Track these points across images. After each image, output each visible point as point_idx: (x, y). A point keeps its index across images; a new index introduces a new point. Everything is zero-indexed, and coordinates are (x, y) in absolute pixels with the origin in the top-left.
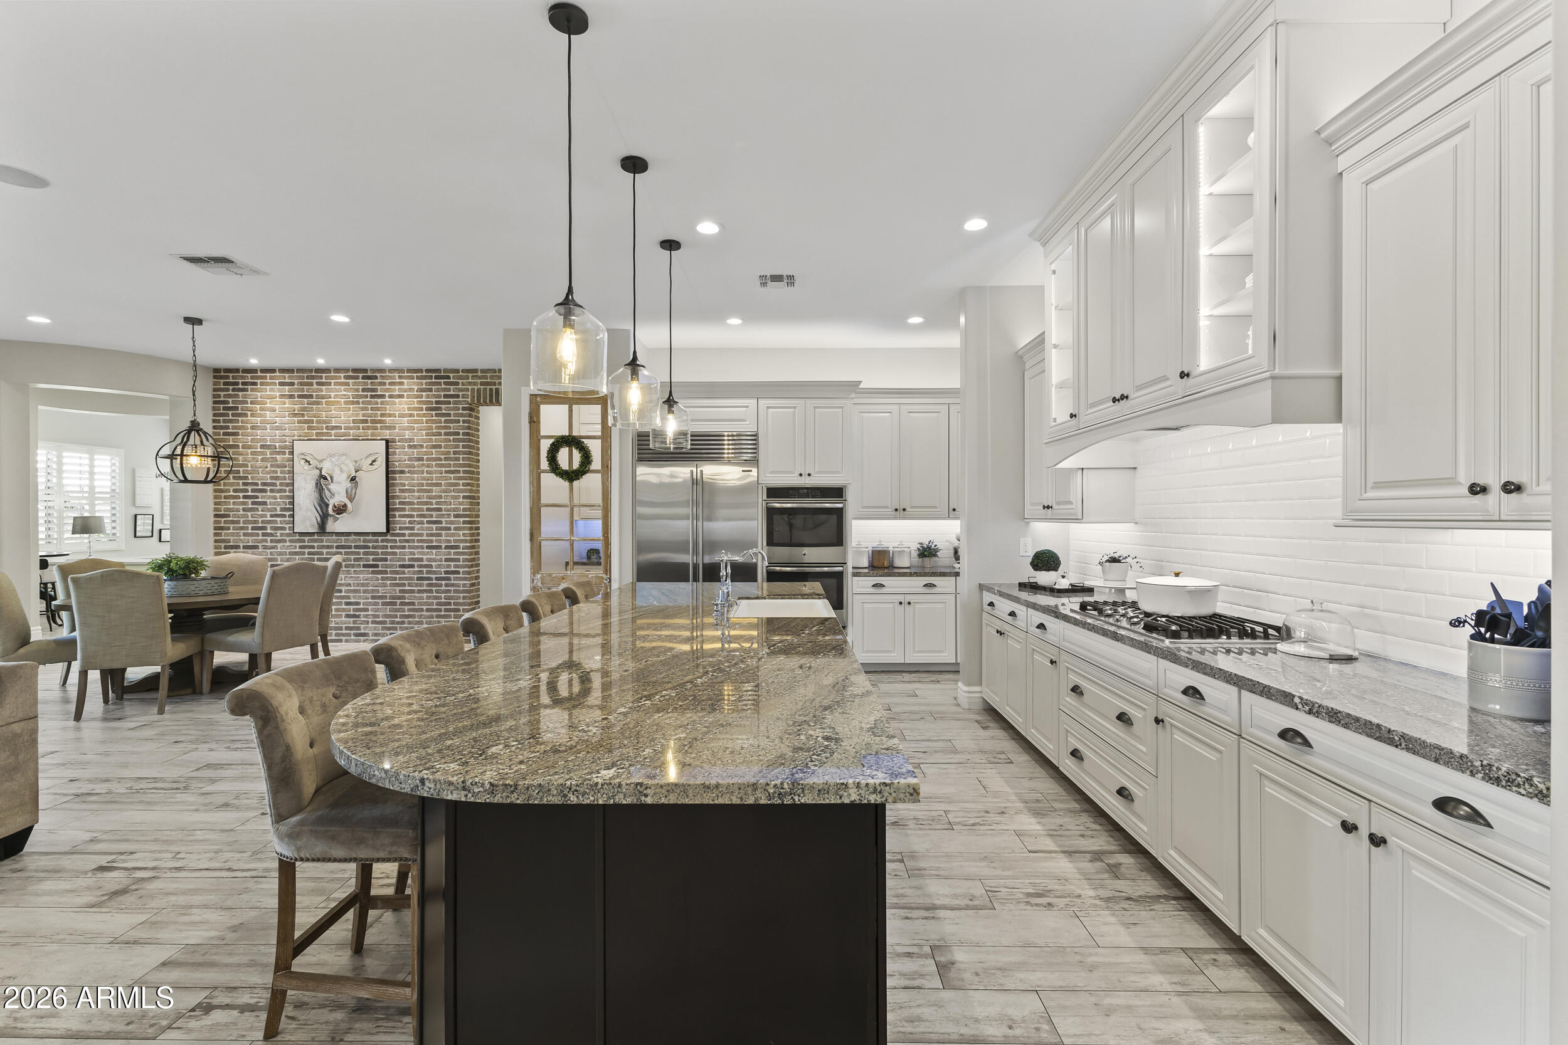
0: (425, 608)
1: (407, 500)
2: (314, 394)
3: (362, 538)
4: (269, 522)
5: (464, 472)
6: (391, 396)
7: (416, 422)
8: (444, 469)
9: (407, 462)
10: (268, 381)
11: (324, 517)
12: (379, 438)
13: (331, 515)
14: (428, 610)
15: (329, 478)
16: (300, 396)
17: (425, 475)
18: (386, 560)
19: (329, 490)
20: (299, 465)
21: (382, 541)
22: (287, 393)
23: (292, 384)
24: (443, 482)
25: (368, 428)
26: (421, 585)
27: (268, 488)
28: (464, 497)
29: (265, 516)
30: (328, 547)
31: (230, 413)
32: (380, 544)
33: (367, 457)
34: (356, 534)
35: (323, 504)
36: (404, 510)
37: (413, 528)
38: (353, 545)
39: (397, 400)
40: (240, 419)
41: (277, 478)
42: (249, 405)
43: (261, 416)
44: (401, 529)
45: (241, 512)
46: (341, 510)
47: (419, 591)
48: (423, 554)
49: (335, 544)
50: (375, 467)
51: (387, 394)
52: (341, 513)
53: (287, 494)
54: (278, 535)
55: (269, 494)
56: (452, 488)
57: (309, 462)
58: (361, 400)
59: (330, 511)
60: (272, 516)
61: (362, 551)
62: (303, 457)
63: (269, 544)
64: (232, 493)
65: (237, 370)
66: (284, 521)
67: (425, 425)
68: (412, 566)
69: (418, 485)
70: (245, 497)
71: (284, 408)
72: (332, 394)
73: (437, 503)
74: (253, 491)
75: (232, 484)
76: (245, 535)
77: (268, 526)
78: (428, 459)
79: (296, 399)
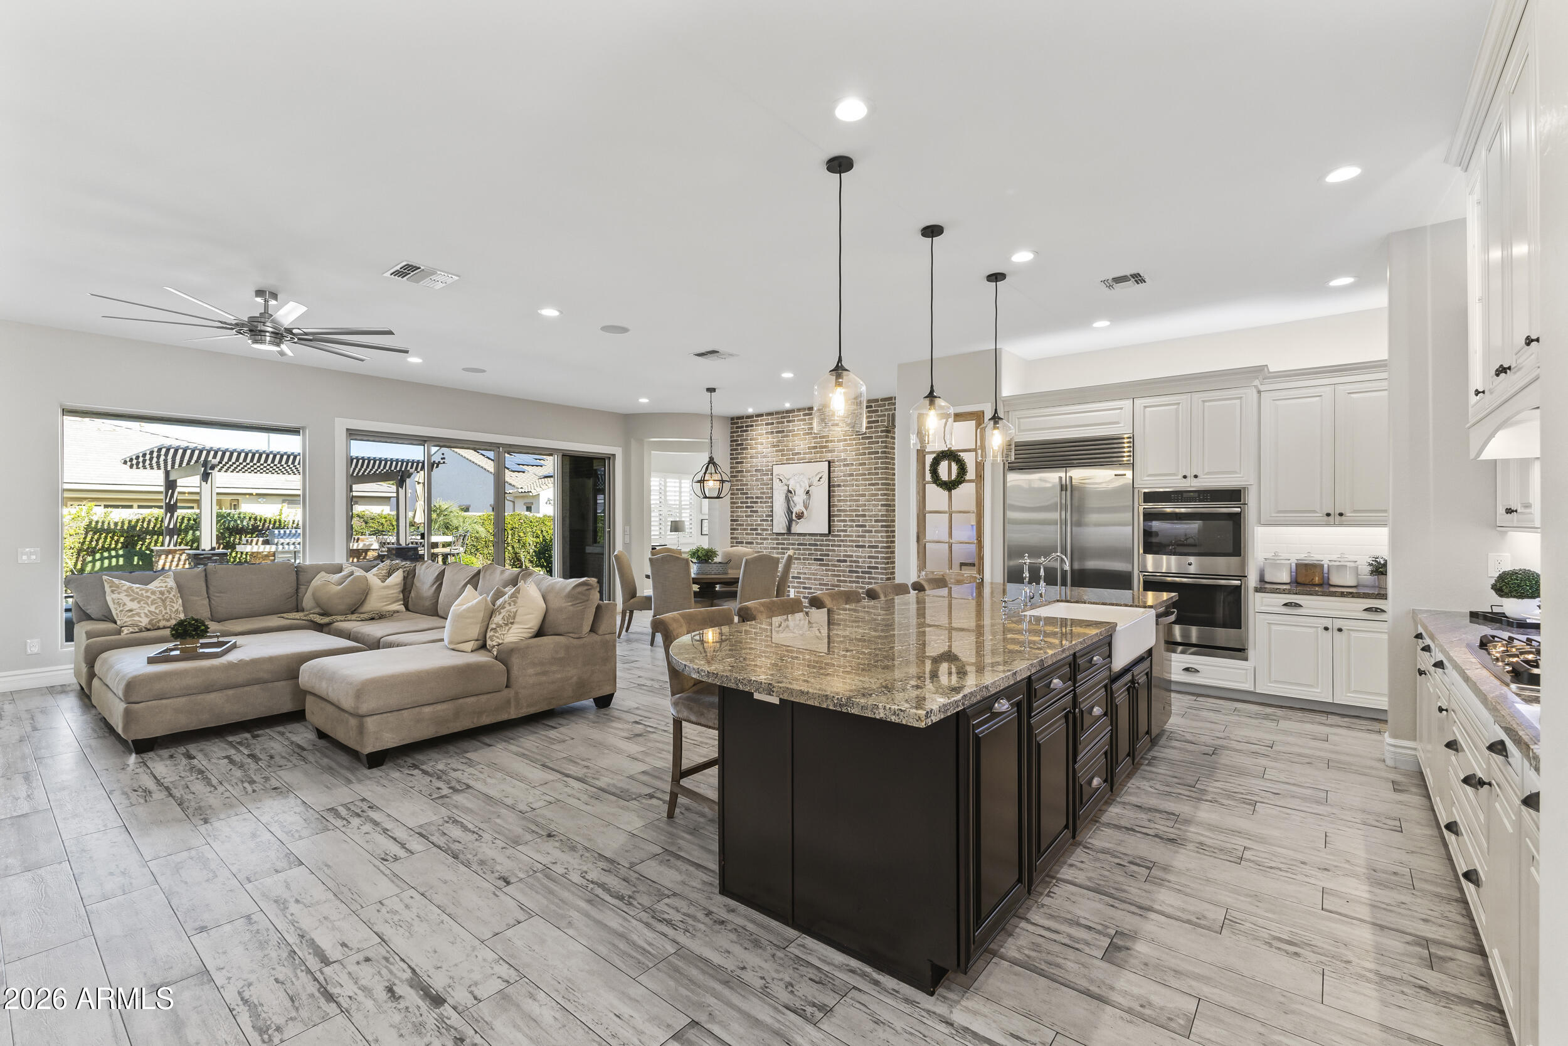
1: (841, 508)
2: (785, 429)
3: (812, 538)
4: (759, 525)
5: (882, 484)
7: (849, 445)
8: (867, 482)
9: (841, 478)
10: (759, 423)
11: (790, 521)
12: (822, 460)
13: (794, 521)
15: (793, 492)
16: (777, 432)
17: (855, 487)
18: (828, 555)
19: (793, 501)
20: (776, 484)
21: (826, 540)
22: (769, 431)
23: (773, 424)
24: (868, 493)
25: (816, 453)
26: (852, 577)
27: (759, 500)
28: (882, 505)
29: (757, 521)
30: (792, 544)
31: (739, 448)
32: (823, 543)
33: (816, 475)
34: (808, 534)
35: (789, 511)
36: (839, 516)
37: (846, 531)
38: (806, 543)
41: (763, 493)
42: (749, 442)
43: (755, 449)
44: (838, 531)
45: (744, 518)
46: (800, 516)
48: (852, 551)
49: (796, 542)
50: (821, 482)
52: (800, 519)
53: (770, 505)
54: (764, 533)
55: (759, 504)
56: (875, 498)
57: (781, 480)
59: (794, 518)
60: (761, 521)
61: (811, 547)
62: (778, 477)
63: (760, 541)
64: (740, 506)
65: (743, 418)
66: (767, 524)
67: (854, 446)
68: (845, 561)
69: (850, 496)
70: (747, 507)
71: (768, 442)
72: (796, 428)
73: (863, 510)
74: (751, 502)
75: (739, 498)
76: (747, 534)
77: (759, 528)
78: (857, 475)
79: (775, 434)
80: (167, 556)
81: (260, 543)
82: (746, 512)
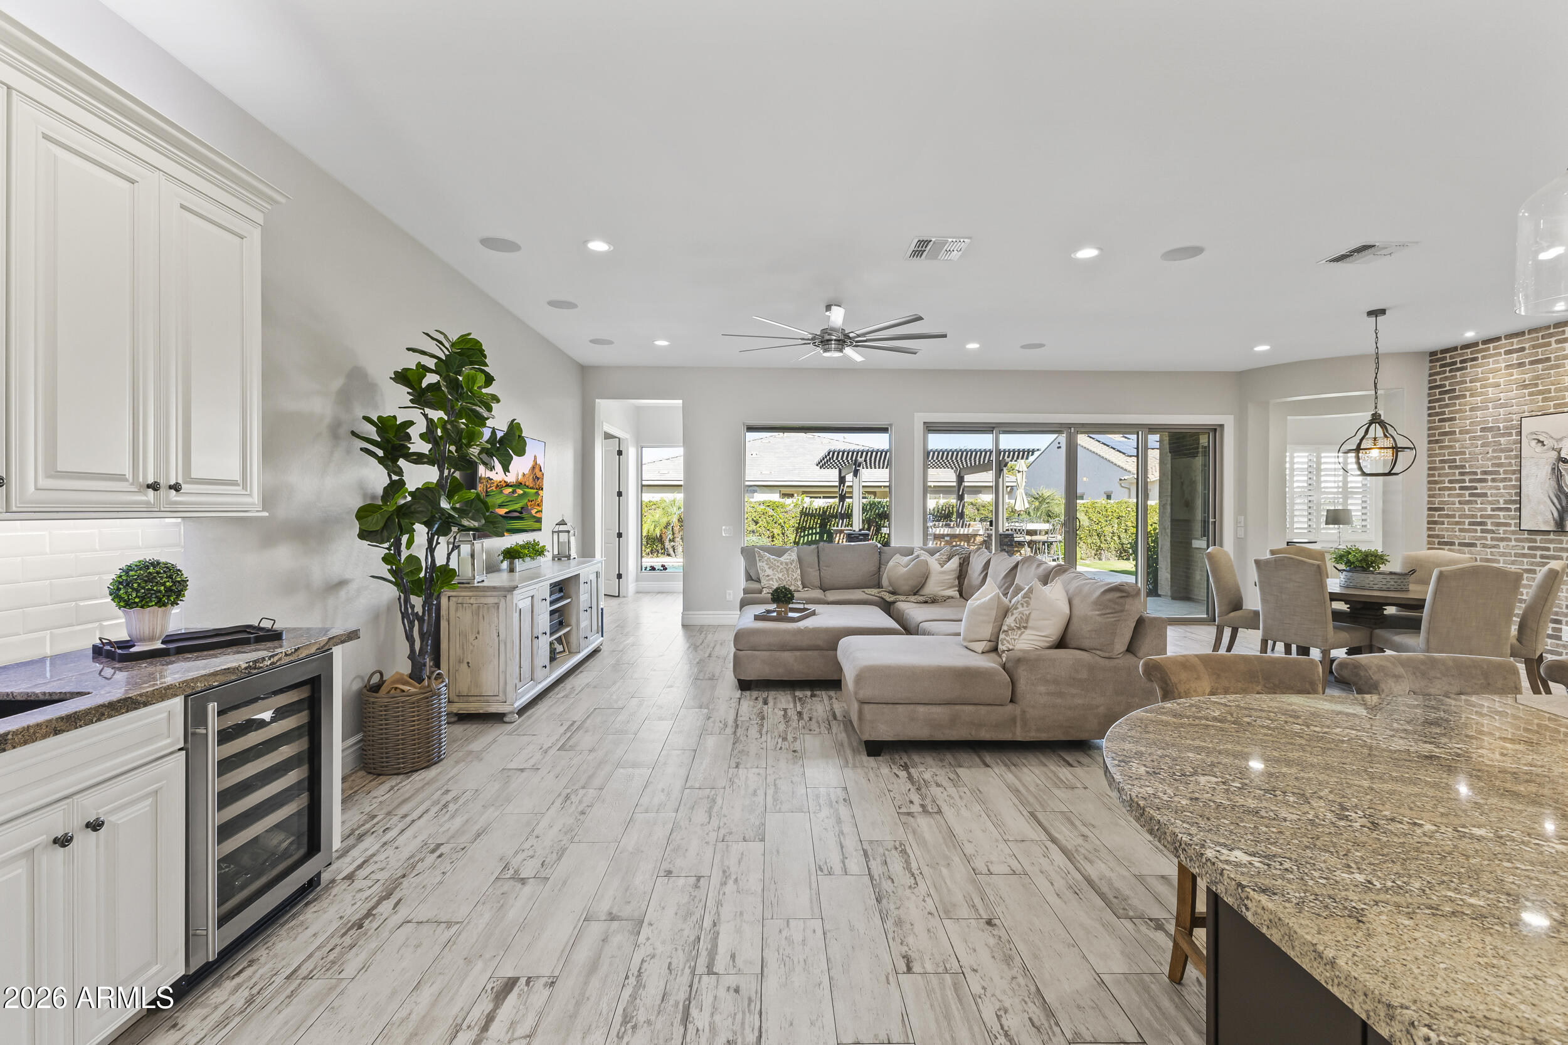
2: (1552, 356)
4: (1490, 517)
10: (1492, 352)
11: (1563, 513)
16: (1532, 363)
20: (1529, 448)
22: (1515, 362)
23: (1523, 349)
27: (1489, 477)
29: (1485, 509)
31: (1447, 396)
35: (1561, 494)
40: (1457, 402)
41: (1500, 465)
42: (1468, 385)
43: (1482, 394)
45: (1457, 505)
53: (1513, 483)
55: (1490, 484)
57: (1542, 442)
60: (1493, 510)
62: (1535, 437)
63: (1489, 542)
64: (1447, 485)
65: (1455, 349)
66: (1509, 516)
70: (1461, 488)
71: (1510, 380)
74: (1471, 481)
75: (1447, 475)
76: (1461, 530)
77: (1489, 521)
79: (1528, 367)
82: (1460, 495)
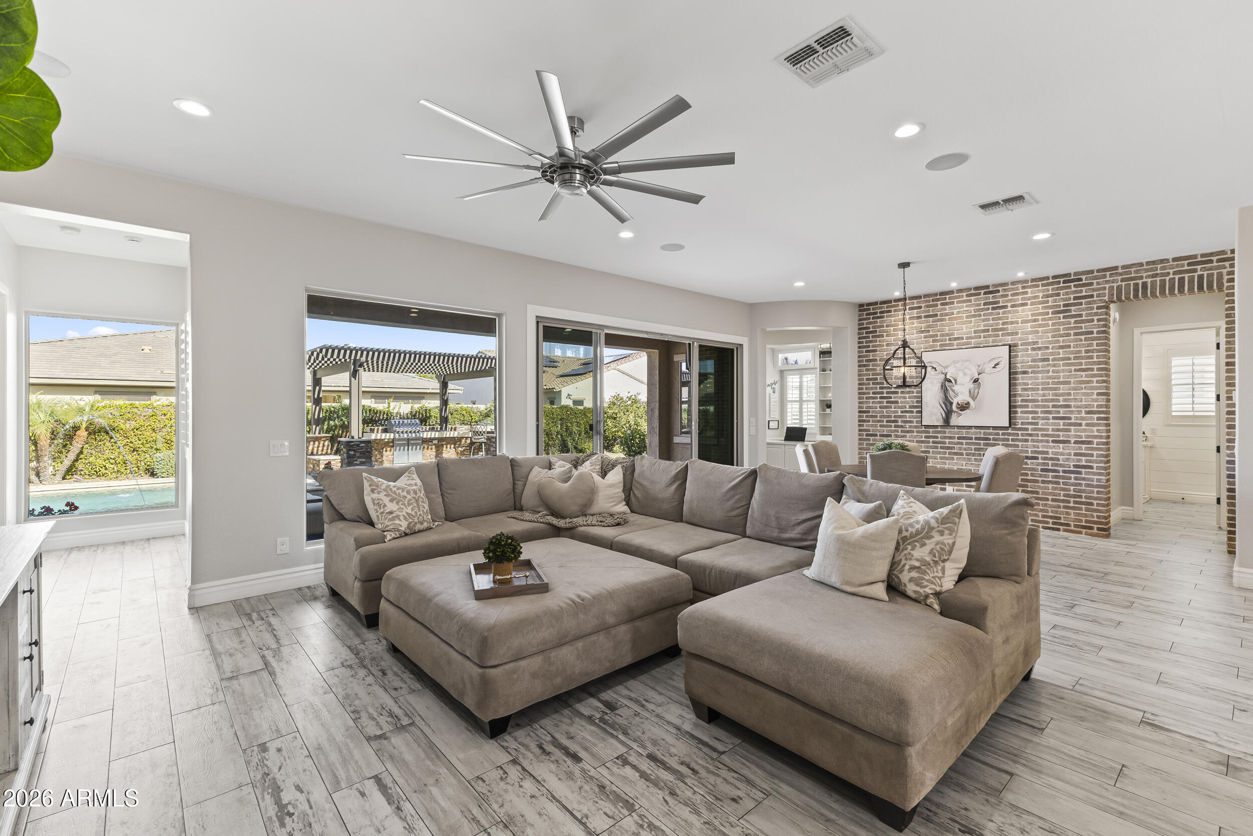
0: (1050, 498)
1: (1030, 398)
2: (939, 313)
3: (982, 431)
4: (900, 417)
5: (1099, 369)
6: (1013, 306)
7: (1040, 326)
8: (1073, 368)
9: (1030, 363)
10: (900, 308)
11: (948, 414)
12: (1000, 344)
13: (955, 412)
14: (1053, 500)
15: (953, 381)
16: (926, 317)
17: (1051, 374)
19: (953, 391)
21: (1003, 434)
22: (915, 315)
23: (920, 307)
24: (1072, 380)
25: (989, 336)
26: (1045, 476)
27: (900, 391)
28: (1098, 394)
29: (897, 412)
30: (950, 438)
31: (871, 335)
32: (1001, 437)
33: (990, 361)
34: (976, 427)
35: (947, 402)
36: (1027, 406)
37: (1037, 424)
38: (974, 437)
39: (1020, 309)
40: (878, 339)
42: (885, 328)
43: (894, 335)
44: (1025, 424)
45: (878, 409)
46: (964, 407)
47: (1043, 482)
48: (1048, 447)
49: (957, 436)
50: (998, 369)
51: (1009, 304)
52: (964, 410)
53: (917, 394)
54: (907, 426)
55: (900, 395)
56: (1083, 386)
57: (936, 369)
58: (982, 313)
59: (954, 407)
60: (902, 412)
61: (982, 442)
62: (930, 364)
63: (900, 434)
64: (871, 395)
65: (876, 303)
66: (913, 416)
67: (1050, 327)
68: (1037, 458)
69: (1043, 384)
70: (881, 398)
71: (913, 327)
72: (955, 311)
73: (1065, 400)
74: (887, 393)
75: (872, 388)
76: (881, 426)
77: (900, 420)
78: (1054, 360)
79: (923, 319)
80: (314, 442)
81: (380, 431)
82: (880, 402)
